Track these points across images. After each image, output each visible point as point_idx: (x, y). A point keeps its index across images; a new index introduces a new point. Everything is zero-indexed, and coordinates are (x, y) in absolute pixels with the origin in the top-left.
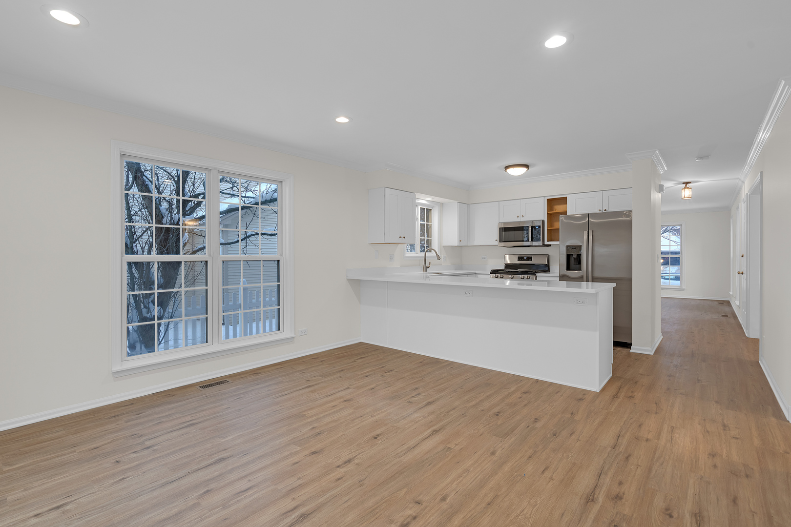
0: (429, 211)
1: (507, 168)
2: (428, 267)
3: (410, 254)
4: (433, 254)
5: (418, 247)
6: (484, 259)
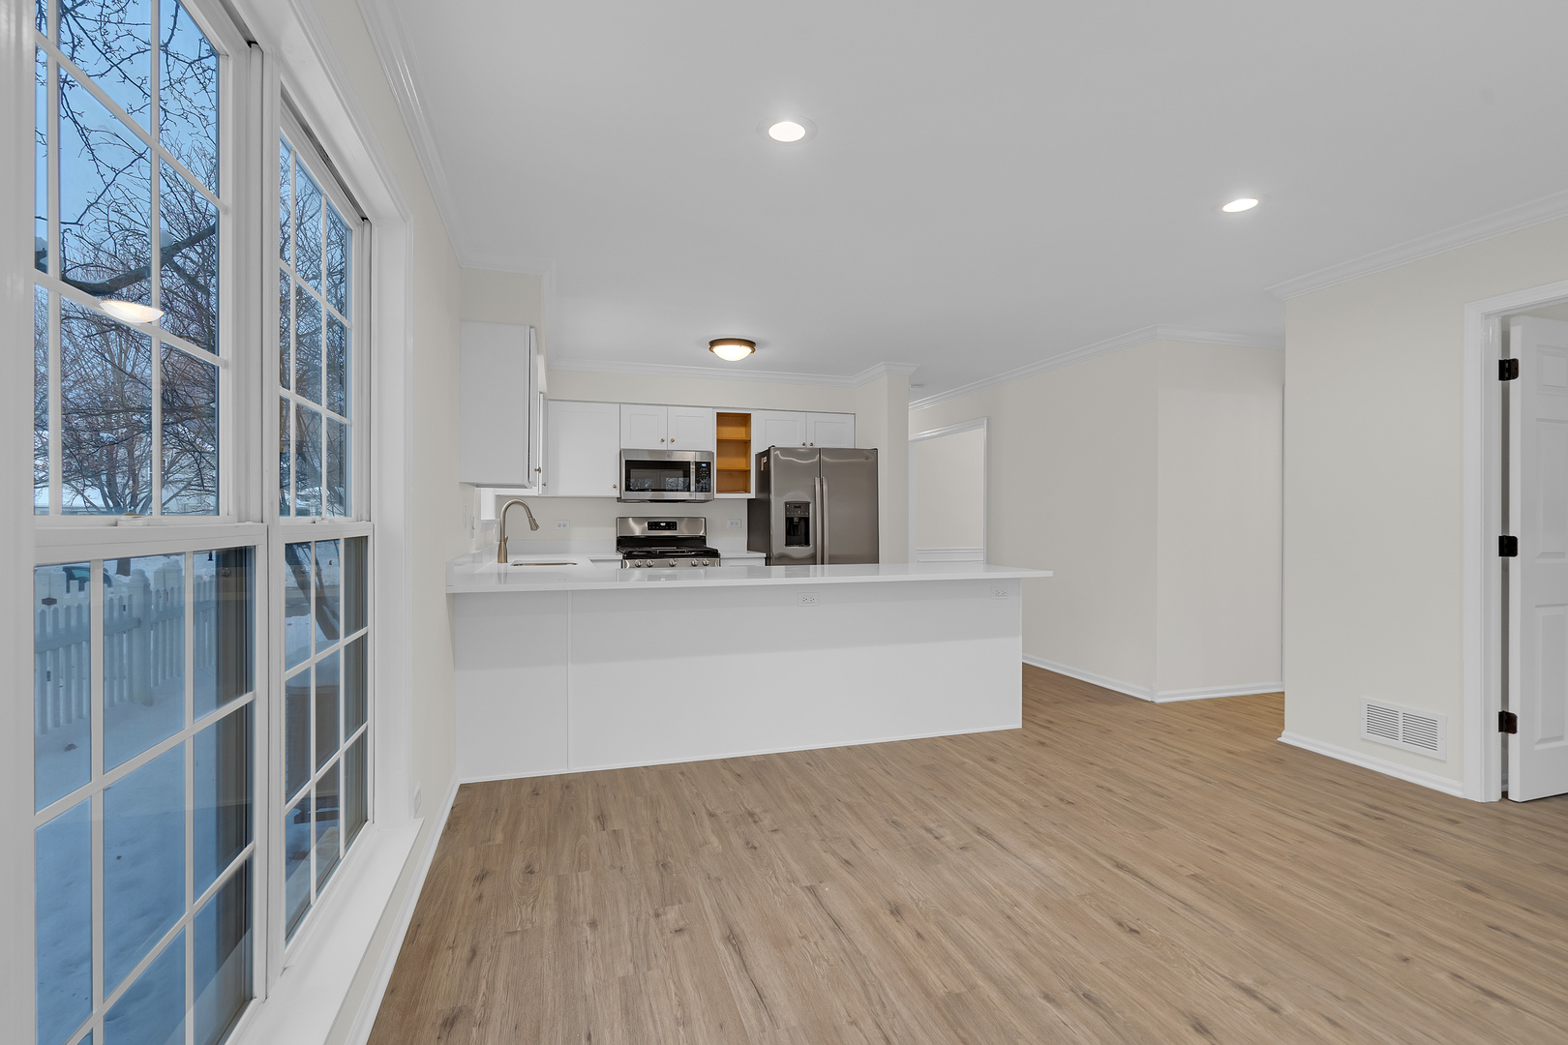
6: (562, 527)
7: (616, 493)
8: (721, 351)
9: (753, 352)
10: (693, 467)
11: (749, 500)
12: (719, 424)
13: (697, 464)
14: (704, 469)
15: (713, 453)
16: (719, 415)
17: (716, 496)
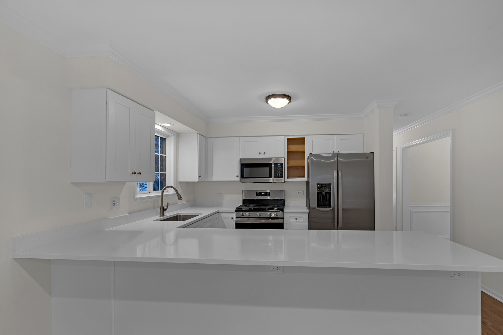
0: (163, 140)
1: (268, 98)
2: (166, 209)
3: (141, 195)
4: (171, 191)
5: (151, 185)
6: (220, 194)
7: (238, 179)
8: (272, 102)
9: (290, 102)
10: (273, 165)
11: (305, 181)
12: (288, 144)
13: (276, 164)
14: (279, 167)
15: (284, 158)
16: (288, 139)
17: (287, 180)
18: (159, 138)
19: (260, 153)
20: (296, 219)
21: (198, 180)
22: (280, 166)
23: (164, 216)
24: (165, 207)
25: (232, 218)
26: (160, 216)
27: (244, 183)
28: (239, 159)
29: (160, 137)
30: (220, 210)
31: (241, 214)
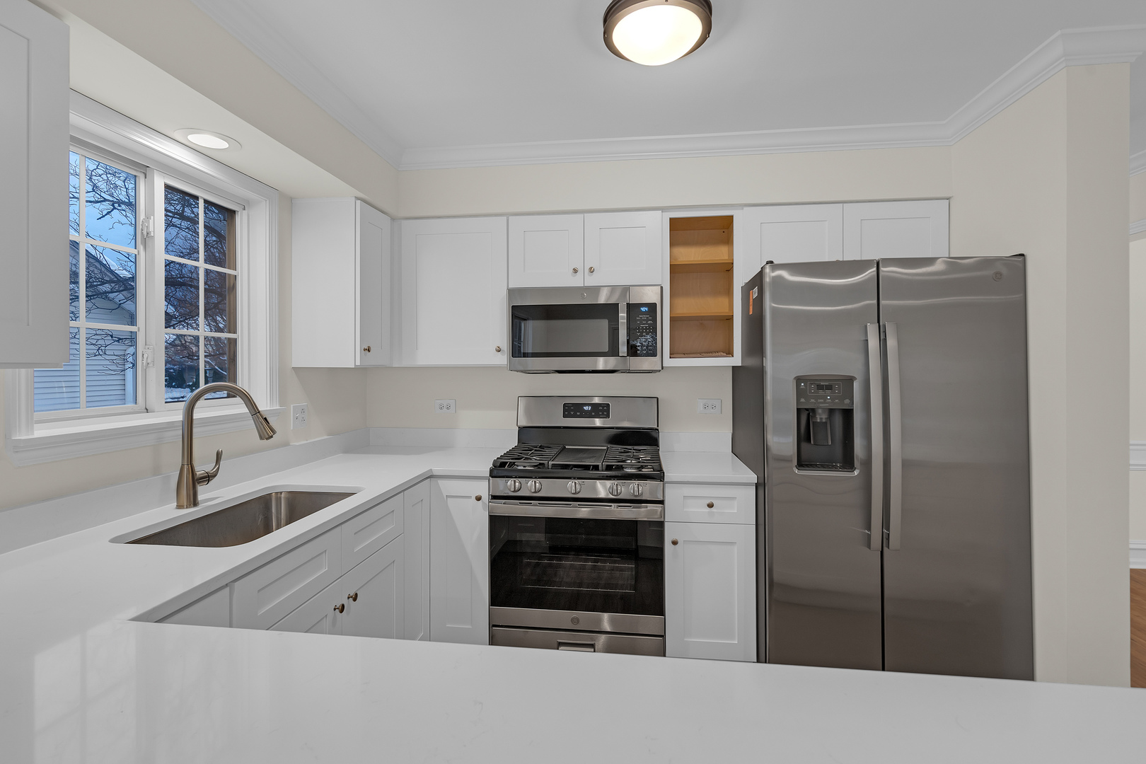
0: (220, 213)
2: (208, 478)
4: (235, 408)
6: (445, 409)
7: (503, 359)
10: (623, 315)
11: (734, 368)
13: (632, 308)
14: (643, 316)
15: (662, 287)
16: (674, 223)
17: (669, 362)
18: (201, 203)
19: (575, 271)
20: (711, 506)
21: (358, 363)
22: (645, 313)
23: (195, 503)
24: (200, 470)
25: (479, 499)
26: (179, 507)
27: (522, 372)
28: (505, 292)
29: (206, 201)
30: (438, 469)
31: (509, 483)
